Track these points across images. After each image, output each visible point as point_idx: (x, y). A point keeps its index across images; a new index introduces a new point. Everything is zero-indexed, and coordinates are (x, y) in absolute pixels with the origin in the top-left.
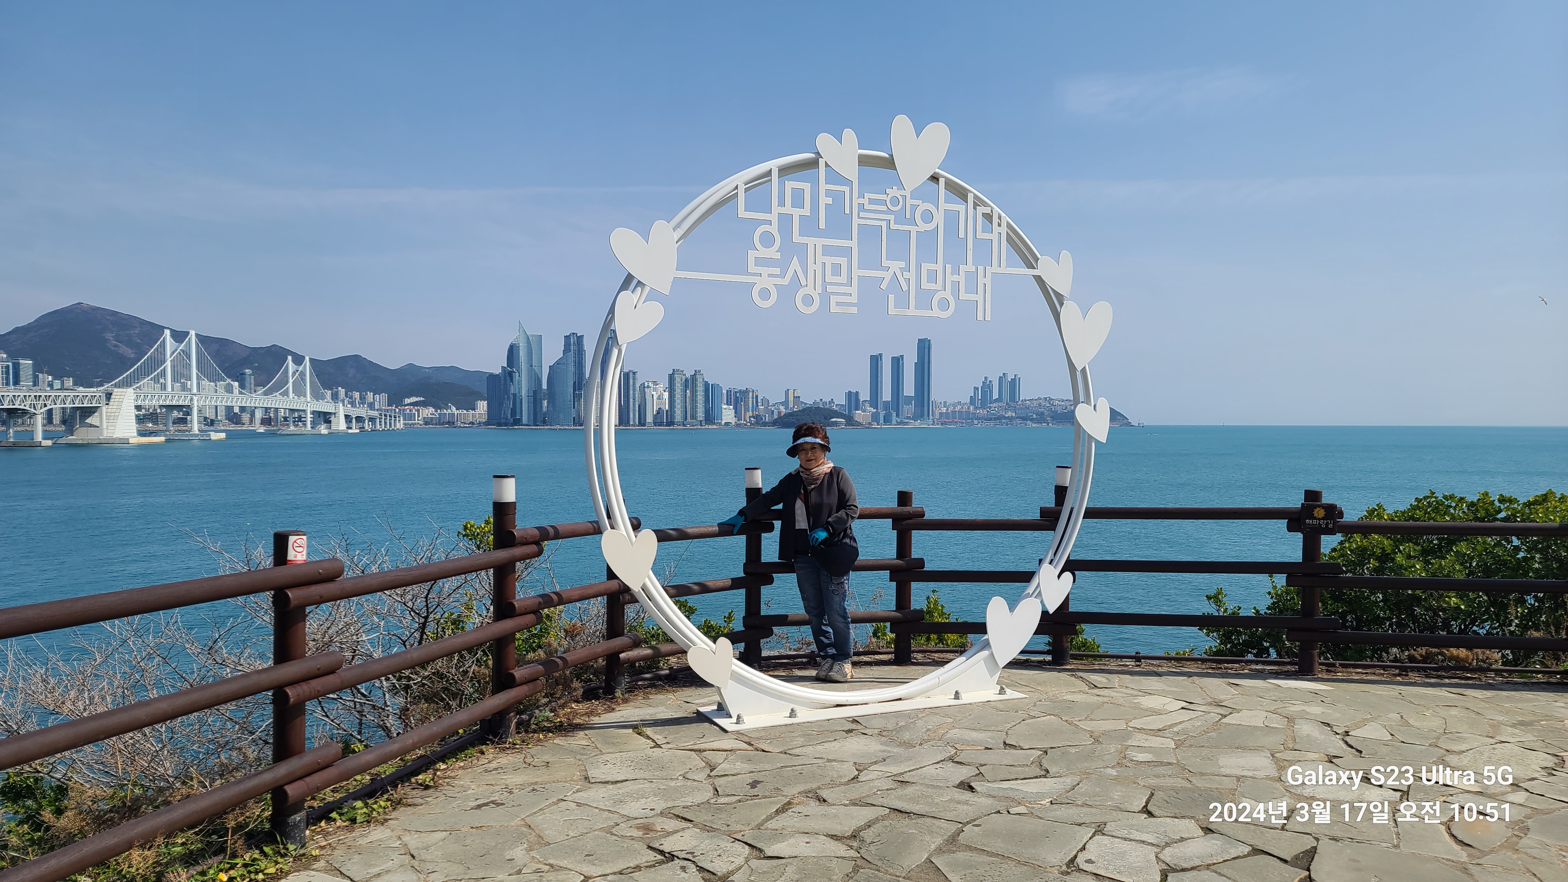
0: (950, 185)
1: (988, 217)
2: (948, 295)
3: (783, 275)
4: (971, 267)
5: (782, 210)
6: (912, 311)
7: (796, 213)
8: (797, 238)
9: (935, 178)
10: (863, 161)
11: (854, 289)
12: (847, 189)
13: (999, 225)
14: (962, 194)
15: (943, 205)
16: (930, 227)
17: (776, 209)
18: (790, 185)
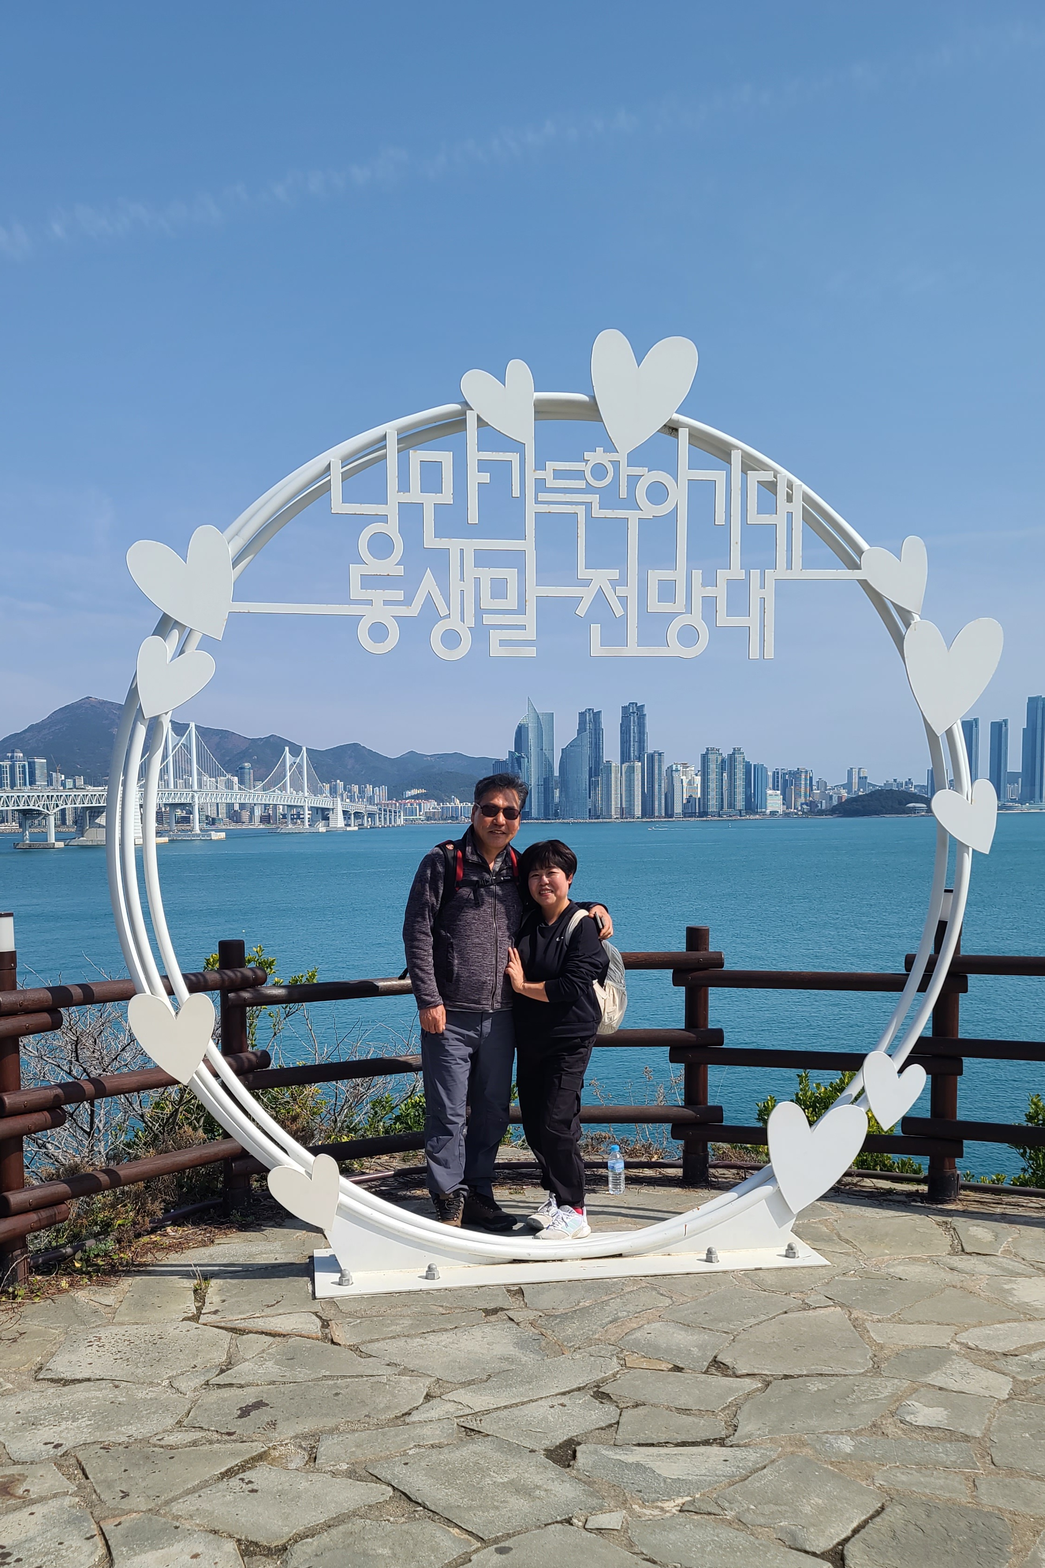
0: (696, 437)
1: (771, 487)
2: (696, 619)
4: (737, 572)
5: (405, 498)
6: (632, 649)
7: (429, 501)
8: (430, 540)
9: (672, 429)
10: (542, 410)
11: (530, 618)
12: (514, 457)
13: (790, 498)
14: (723, 452)
15: (685, 473)
16: (663, 510)
17: (394, 496)
18: (417, 457)
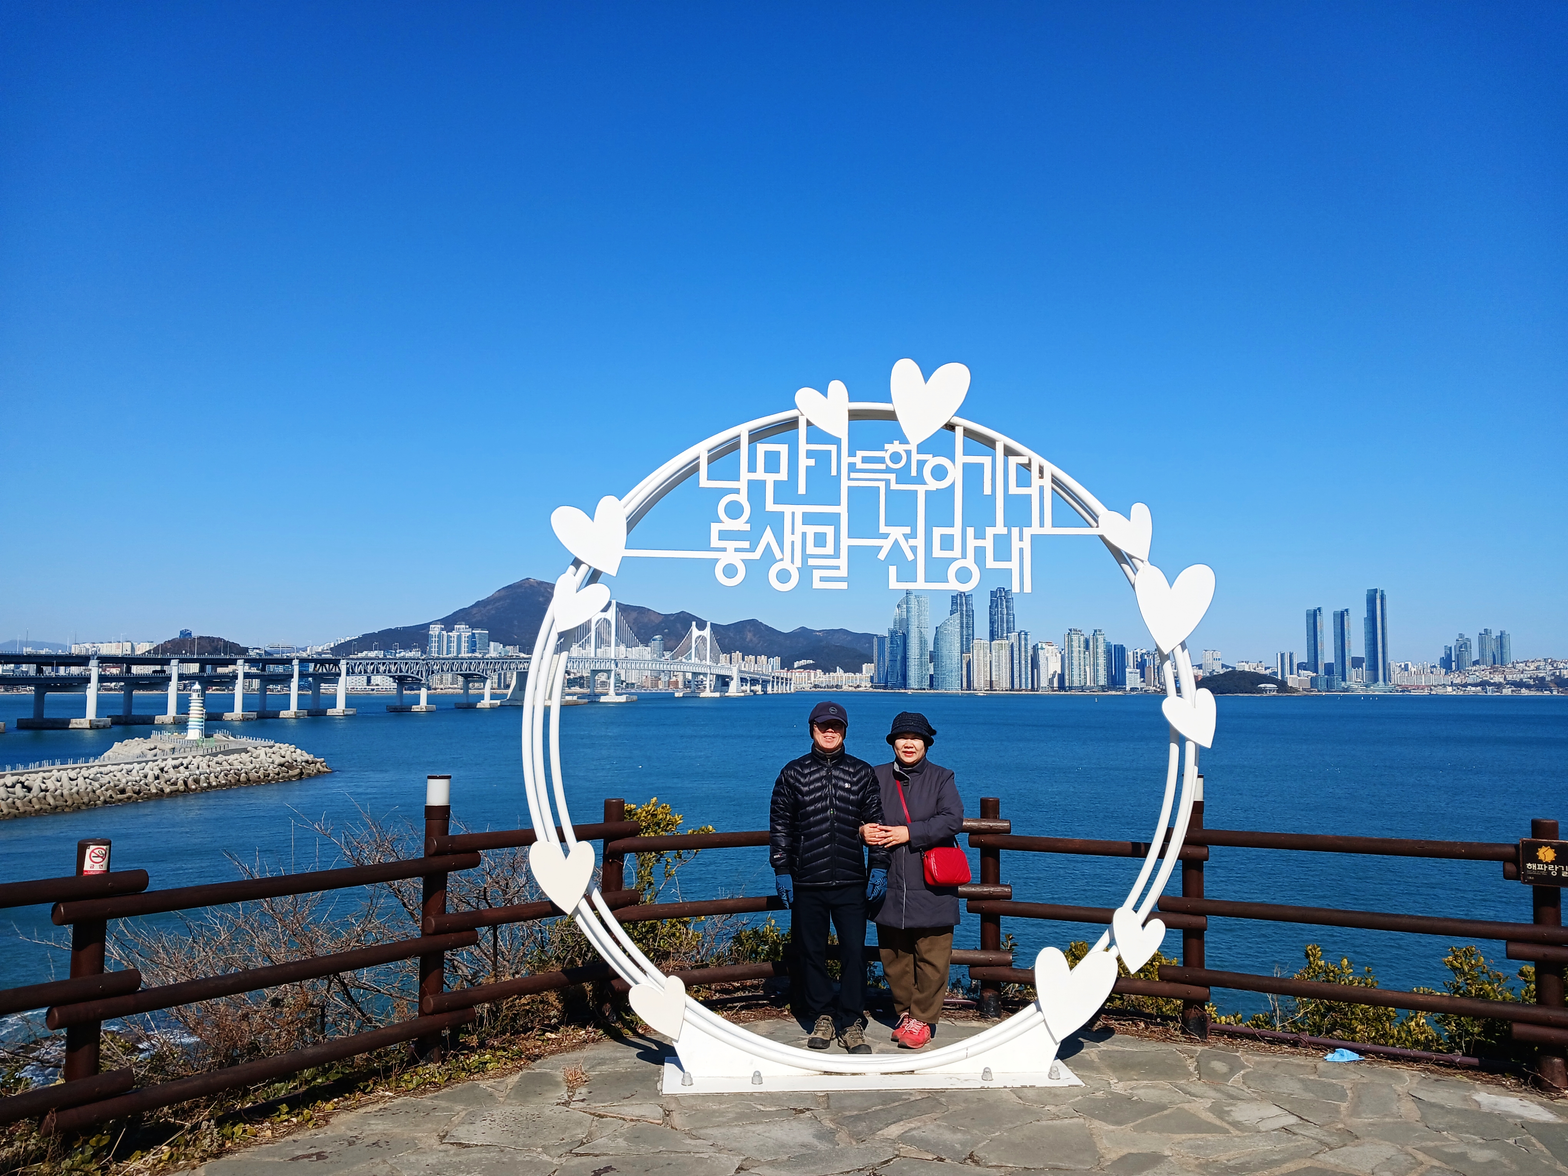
0: (969, 433)
1: (1028, 466)
2: (969, 562)
3: (752, 549)
4: (1001, 529)
5: (753, 476)
6: (920, 585)
7: (770, 479)
8: (770, 506)
9: (950, 427)
10: (854, 415)
11: (843, 562)
13: (1041, 476)
14: (991, 443)
15: (961, 458)
16: (944, 484)
17: (745, 475)
18: (762, 448)
